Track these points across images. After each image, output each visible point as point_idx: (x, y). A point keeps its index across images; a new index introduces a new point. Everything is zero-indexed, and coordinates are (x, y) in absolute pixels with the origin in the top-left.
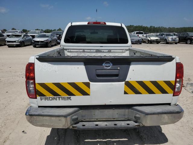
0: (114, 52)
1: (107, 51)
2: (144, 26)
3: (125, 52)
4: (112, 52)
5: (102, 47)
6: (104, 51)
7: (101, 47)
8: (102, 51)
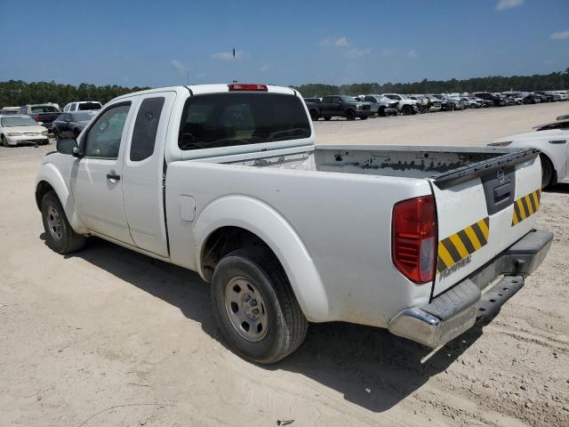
0: (290, 161)
1: (276, 160)
2: (61, 83)
3: (306, 158)
4: (287, 162)
5: (265, 150)
6: (272, 160)
7: (263, 150)
8: (268, 160)
